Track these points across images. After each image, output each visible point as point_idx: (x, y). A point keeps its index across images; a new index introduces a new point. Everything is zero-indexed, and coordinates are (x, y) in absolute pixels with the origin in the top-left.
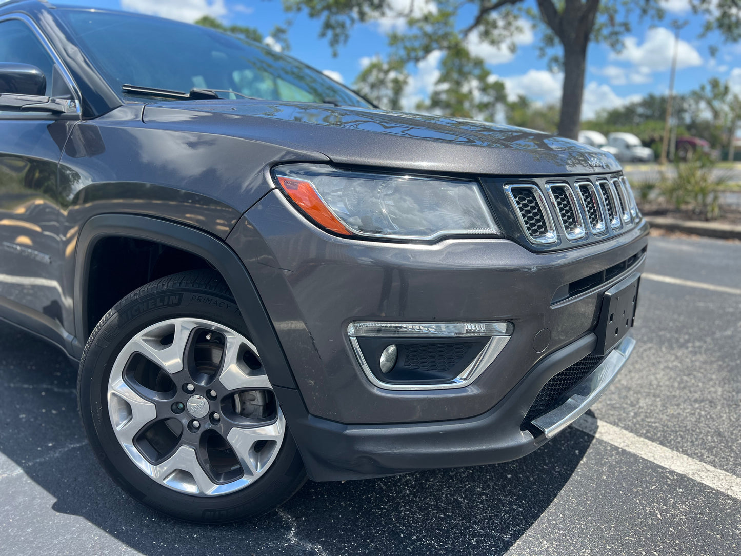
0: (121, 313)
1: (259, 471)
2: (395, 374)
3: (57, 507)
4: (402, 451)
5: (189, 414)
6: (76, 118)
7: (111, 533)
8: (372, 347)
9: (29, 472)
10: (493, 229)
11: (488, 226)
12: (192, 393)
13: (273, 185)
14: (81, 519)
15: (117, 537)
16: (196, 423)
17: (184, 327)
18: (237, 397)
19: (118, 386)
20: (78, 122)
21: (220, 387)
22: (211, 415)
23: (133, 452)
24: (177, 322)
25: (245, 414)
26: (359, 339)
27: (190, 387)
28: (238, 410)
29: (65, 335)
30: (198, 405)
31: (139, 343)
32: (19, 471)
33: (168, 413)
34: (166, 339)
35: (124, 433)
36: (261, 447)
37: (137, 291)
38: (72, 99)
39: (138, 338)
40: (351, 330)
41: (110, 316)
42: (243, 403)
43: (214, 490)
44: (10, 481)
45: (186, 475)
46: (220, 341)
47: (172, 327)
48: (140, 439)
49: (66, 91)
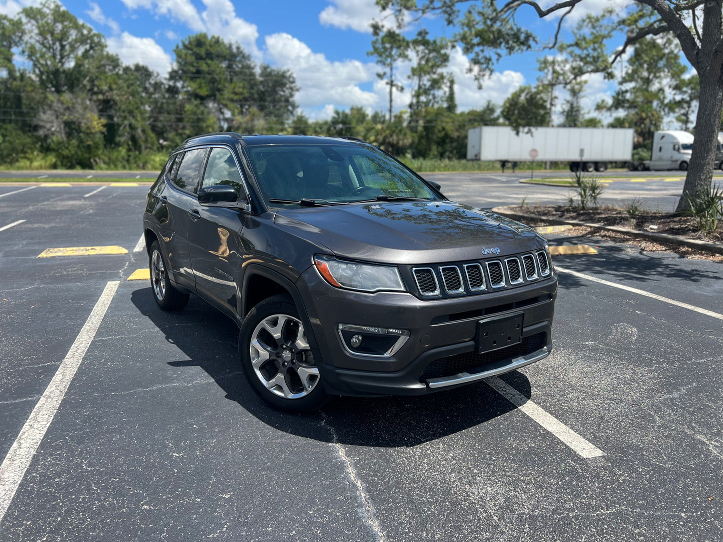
0: (258, 309)
1: (310, 389)
2: (360, 348)
3: (226, 397)
4: (359, 382)
5: (283, 359)
6: (248, 214)
7: (247, 409)
8: (348, 335)
9: (217, 381)
10: (403, 289)
11: (400, 287)
12: (285, 349)
13: (313, 263)
14: (236, 402)
15: (249, 411)
16: (286, 364)
17: (282, 319)
18: (303, 353)
19: (255, 342)
20: (250, 216)
21: (296, 348)
22: (292, 360)
23: (259, 374)
24: (280, 316)
25: (306, 362)
26: (342, 331)
27: (284, 347)
28: (304, 360)
29: (238, 317)
30: (287, 355)
31: (264, 323)
32: (213, 380)
33: (274, 357)
34: (275, 323)
35: (256, 364)
36: (312, 378)
37: (264, 300)
38: (248, 203)
39: (264, 322)
40: (341, 327)
41: (253, 310)
42: (306, 357)
43: (291, 396)
44: (209, 384)
45: (280, 388)
46: (296, 325)
47: (277, 318)
48: (262, 368)
49: (245, 199)
